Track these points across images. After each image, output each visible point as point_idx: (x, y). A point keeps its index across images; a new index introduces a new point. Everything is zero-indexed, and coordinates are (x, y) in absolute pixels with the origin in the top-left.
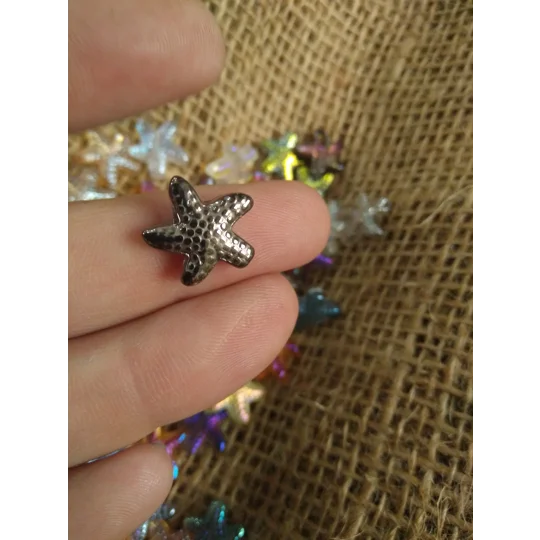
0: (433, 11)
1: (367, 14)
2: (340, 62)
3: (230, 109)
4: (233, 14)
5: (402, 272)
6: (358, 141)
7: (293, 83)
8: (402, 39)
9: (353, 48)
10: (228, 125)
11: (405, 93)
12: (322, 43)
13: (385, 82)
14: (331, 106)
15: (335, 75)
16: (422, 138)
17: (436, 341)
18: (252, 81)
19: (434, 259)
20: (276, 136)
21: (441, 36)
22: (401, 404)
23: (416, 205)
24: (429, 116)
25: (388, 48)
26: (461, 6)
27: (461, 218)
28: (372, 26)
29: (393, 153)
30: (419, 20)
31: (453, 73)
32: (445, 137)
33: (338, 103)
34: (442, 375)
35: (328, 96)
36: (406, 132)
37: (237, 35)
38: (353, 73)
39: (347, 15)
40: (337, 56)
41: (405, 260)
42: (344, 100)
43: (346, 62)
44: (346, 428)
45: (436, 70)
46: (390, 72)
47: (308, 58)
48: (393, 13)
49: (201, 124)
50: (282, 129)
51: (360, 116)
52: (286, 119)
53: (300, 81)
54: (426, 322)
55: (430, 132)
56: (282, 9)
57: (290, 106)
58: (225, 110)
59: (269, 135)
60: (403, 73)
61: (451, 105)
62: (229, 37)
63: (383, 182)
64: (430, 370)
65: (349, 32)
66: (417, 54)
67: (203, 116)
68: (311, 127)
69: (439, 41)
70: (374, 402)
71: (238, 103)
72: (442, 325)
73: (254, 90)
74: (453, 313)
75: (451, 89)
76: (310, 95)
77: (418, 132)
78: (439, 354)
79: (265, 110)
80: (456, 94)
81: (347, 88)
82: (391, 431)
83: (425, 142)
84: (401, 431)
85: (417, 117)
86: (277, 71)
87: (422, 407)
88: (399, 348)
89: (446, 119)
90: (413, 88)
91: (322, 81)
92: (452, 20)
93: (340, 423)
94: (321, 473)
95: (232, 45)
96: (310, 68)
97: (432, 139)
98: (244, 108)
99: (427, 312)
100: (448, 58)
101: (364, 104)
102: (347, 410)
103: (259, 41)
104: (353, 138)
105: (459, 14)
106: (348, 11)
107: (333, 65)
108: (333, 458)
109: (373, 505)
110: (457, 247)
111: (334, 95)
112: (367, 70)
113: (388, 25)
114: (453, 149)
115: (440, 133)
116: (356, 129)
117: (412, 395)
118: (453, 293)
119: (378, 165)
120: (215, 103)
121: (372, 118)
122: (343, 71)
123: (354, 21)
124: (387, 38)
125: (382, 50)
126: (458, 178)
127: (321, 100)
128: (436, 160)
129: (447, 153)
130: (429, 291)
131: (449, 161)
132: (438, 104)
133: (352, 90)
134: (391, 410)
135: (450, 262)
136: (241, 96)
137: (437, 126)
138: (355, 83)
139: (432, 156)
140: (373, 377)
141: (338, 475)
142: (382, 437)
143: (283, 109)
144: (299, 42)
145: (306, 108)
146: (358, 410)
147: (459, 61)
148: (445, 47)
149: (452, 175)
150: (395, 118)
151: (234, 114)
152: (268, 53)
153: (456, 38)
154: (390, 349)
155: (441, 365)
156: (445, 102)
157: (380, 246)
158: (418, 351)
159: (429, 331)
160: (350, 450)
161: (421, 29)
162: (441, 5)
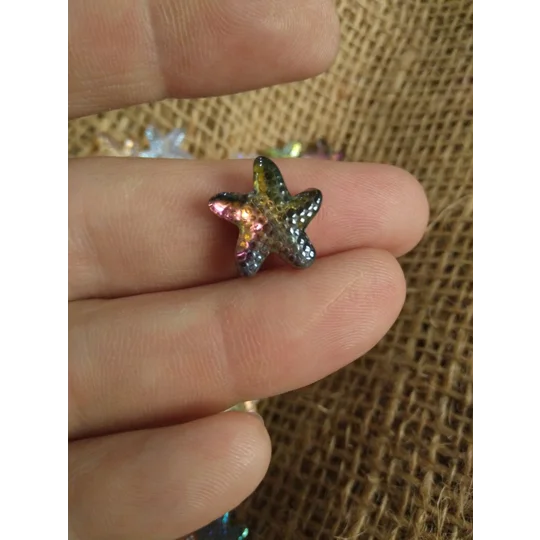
0: (433, 26)
1: (369, 27)
2: (342, 74)
3: (237, 117)
6: (359, 151)
7: (297, 93)
8: (403, 51)
9: (355, 60)
10: (234, 132)
11: (406, 105)
13: (386, 93)
14: (333, 116)
15: (337, 86)
16: (421, 149)
17: (436, 346)
19: (434, 266)
20: (281, 145)
21: (440, 51)
22: (402, 407)
24: (429, 127)
25: (389, 61)
26: (460, 21)
27: (459, 227)
28: (374, 39)
30: (419, 34)
31: (452, 85)
32: (444, 148)
33: (340, 114)
34: (442, 379)
35: (330, 107)
36: (406, 143)
38: (355, 85)
39: (349, 28)
40: (340, 67)
42: (346, 110)
43: (349, 73)
44: (348, 430)
45: (436, 83)
46: (390, 84)
48: (394, 27)
49: (208, 132)
50: (286, 138)
51: (362, 126)
52: (290, 128)
53: (303, 91)
54: (426, 327)
55: (429, 143)
57: (294, 116)
58: (231, 118)
59: (273, 144)
60: (404, 85)
61: (450, 117)
64: (430, 374)
65: (351, 45)
66: (417, 67)
67: (211, 124)
68: (314, 136)
69: (438, 54)
70: (375, 405)
71: (243, 112)
72: (441, 329)
73: (259, 99)
74: (452, 319)
75: (450, 102)
76: (314, 105)
77: (418, 143)
78: (439, 358)
79: (270, 119)
80: (454, 106)
81: (349, 99)
82: (392, 433)
83: (425, 152)
84: (402, 433)
85: (417, 128)
87: (422, 410)
88: (400, 352)
89: (445, 130)
90: (413, 99)
91: (325, 92)
92: (451, 35)
93: (342, 426)
97: (432, 149)
98: (250, 116)
99: (428, 317)
100: (447, 71)
101: (366, 114)
102: (349, 412)
104: (354, 148)
105: (457, 29)
106: (350, 24)
107: (336, 77)
108: (336, 460)
109: (375, 506)
110: (456, 255)
111: (337, 105)
112: (369, 81)
113: (389, 38)
114: (453, 160)
115: (439, 144)
116: (358, 139)
117: (413, 398)
118: (452, 300)
120: (222, 111)
121: (373, 128)
122: (345, 82)
123: (356, 34)
124: (388, 52)
125: (383, 62)
126: (457, 188)
127: (324, 111)
128: (436, 170)
129: (446, 164)
130: (429, 297)
131: (449, 171)
132: (438, 115)
133: (354, 101)
134: (393, 412)
135: (449, 269)
136: (247, 105)
137: (436, 137)
138: (357, 93)
139: (431, 166)
140: (375, 381)
141: (340, 476)
142: (384, 439)
143: (287, 118)
145: (309, 118)
146: (360, 413)
147: (458, 74)
148: (444, 61)
149: (451, 185)
150: (395, 129)
151: (240, 122)
153: (455, 52)
154: (391, 353)
155: (440, 369)
156: (444, 114)
158: (418, 356)
159: (430, 337)
160: (352, 451)
161: (421, 43)
162: (441, 20)
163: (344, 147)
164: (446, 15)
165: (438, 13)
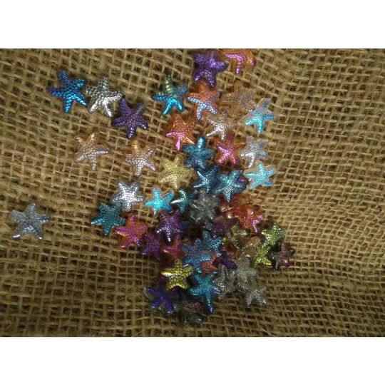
0: (371, 294)
1: (360, 259)
2: (331, 251)
3: (293, 202)
4: (344, 192)
5: (232, 324)
6: (293, 273)
7: (315, 230)
8: (352, 281)
9: (340, 256)
10: (284, 203)
11: (323, 292)
12: (340, 240)
13: (327, 278)
14: (307, 253)
15: (324, 250)
16: (303, 309)
18: (311, 210)
21: (358, 303)
23: (268, 319)
24: (315, 309)
25: (344, 275)
26: (377, 309)
28: (354, 264)
29: (291, 296)
30: (364, 288)
31: (342, 316)
32: (307, 322)
33: (310, 256)
35: (312, 249)
37: (333, 197)
38: (327, 260)
39: (356, 249)
41: (239, 322)
42: (312, 258)
43: (332, 254)
44: (146, 318)
45: (340, 306)
46: (333, 280)
47: (330, 234)
48: (364, 273)
49: (281, 189)
51: (306, 270)
53: (316, 233)
55: (307, 313)
56: (352, 216)
57: (302, 231)
58: (292, 200)
60: (334, 287)
61: (324, 320)
62: (331, 194)
63: (275, 296)
65: (348, 252)
66: (347, 292)
67: (286, 190)
68: (293, 245)
69: (356, 303)
71: (296, 205)
73: (306, 212)
76: (311, 241)
77: (306, 306)
79: (297, 219)
80: (331, 321)
81: (319, 258)
83: (302, 312)
85: (313, 302)
86: (319, 220)
89: (317, 319)
90: (329, 295)
91: (319, 244)
92: (369, 306)
94: (121, 310)
95: (327, 196)
96: (324, 237)
97: (304, 315)
98: (295, 209)
101: (312, 270)
103: (332, 209)
104: (294, 269)
105: (373, 309)
106: (359, 249)
107: (329, 248)
111: (314, 253)
112: (331, 267)
113: (357, 272)
115: (308, 319)
116: (298, 270)
119: (283, 289)
120: (294, 194)
121: (306, 277)
122: (328, 254)
123: (354, 253)
124: (350, 273)
125: (343, 272)
127: (309, 247)
128: (293, 321)
129: (299, 327)
132: (324, 313)
133: (319, 261)
136: (301, 206)
137: (311, 316)
138: (323, 262)
143: (300, 228)
144: (338, 228)
145: (303, 240)
147: (348, 317)
148: (353, 307)
150: (310, 290)
151: (291, 205)
152: (327, 214)
153: (360, 312)
156: (325, 316)
157: (241, 306)
160: (136, 323)
161: (359, 291)
162: (375, 298)
163: (293, 264)
164: (379, 301)
165: (378, 296)
